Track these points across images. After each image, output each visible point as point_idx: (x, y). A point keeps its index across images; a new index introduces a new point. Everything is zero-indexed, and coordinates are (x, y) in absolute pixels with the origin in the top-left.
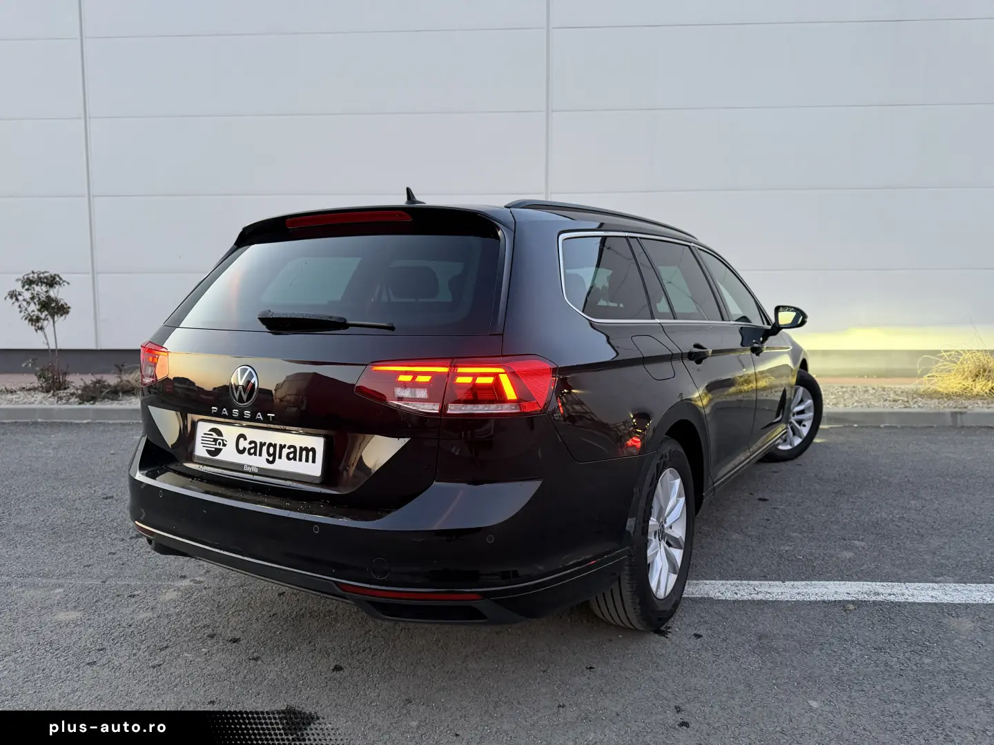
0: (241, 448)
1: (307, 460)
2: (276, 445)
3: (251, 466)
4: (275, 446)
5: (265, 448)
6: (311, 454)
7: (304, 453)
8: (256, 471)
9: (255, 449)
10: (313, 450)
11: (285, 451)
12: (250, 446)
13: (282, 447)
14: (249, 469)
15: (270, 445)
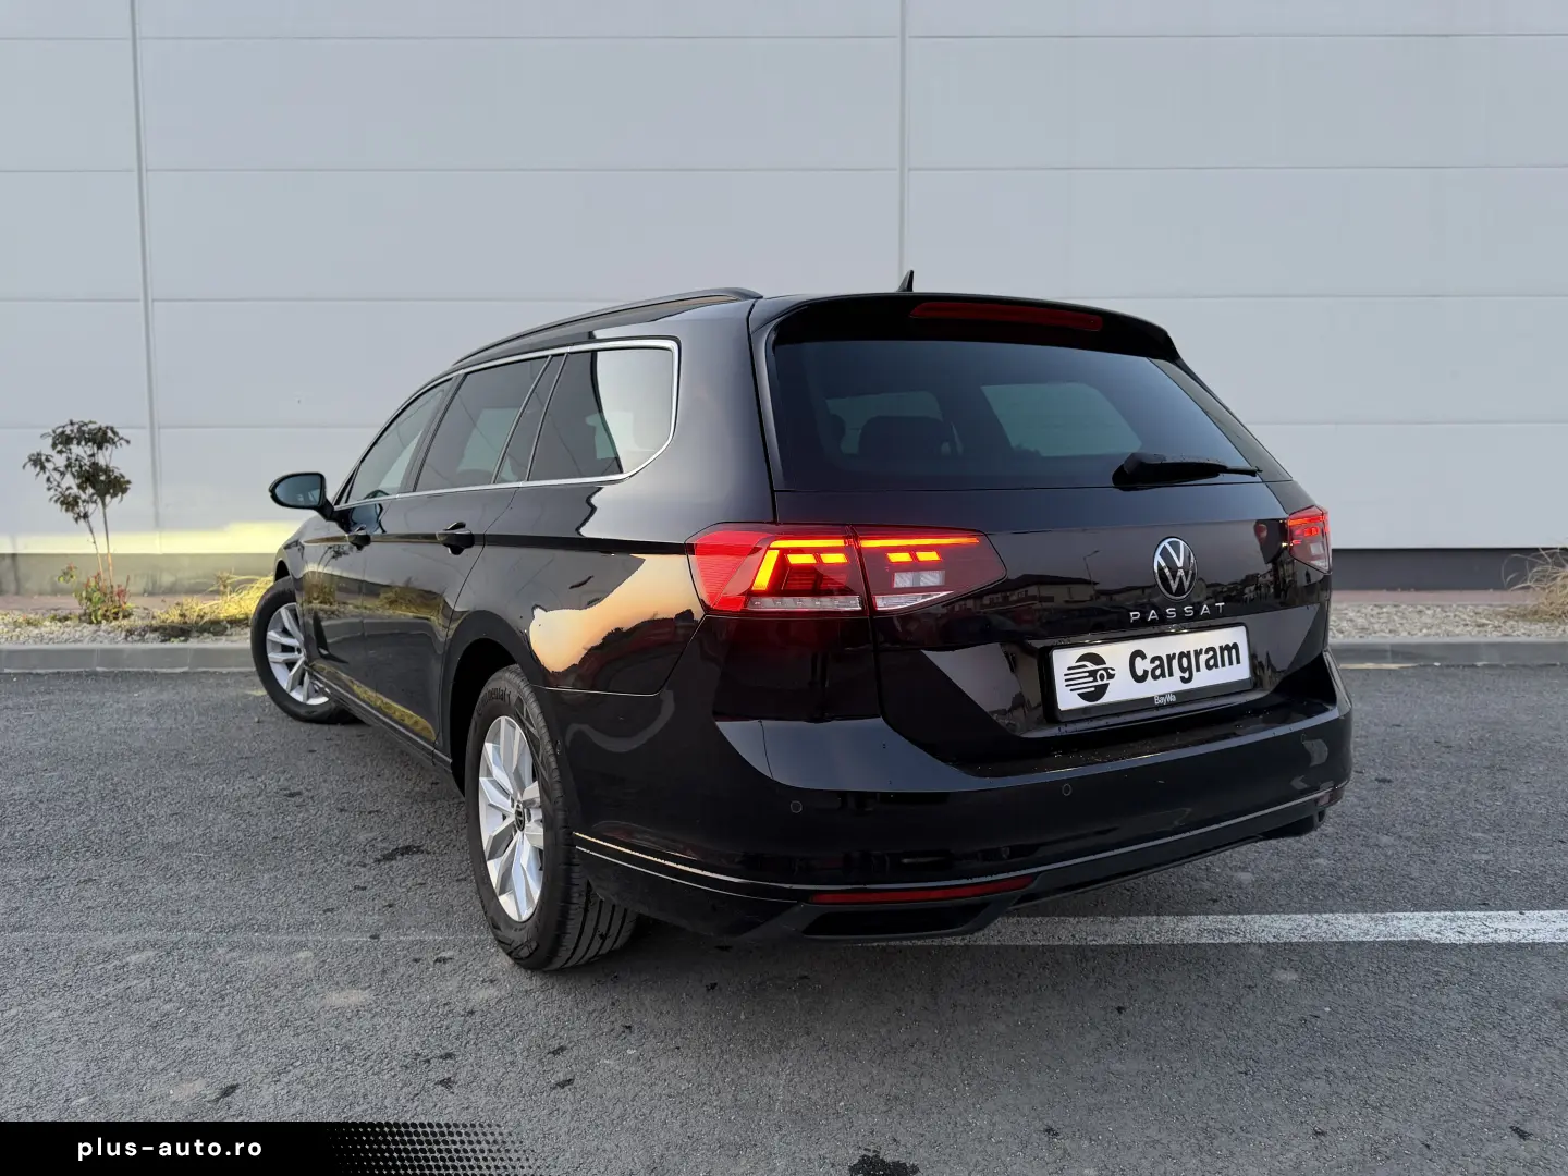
0: (1140, 672)
1: (1231, 663)
2: (1189, 652)
3: (1164, 696)
4: (1188, 655)
5: (1175, 663)
6: (1234, 651)
7: (1226, 653)
8: (1172, 699)
9: (1162, 667)
10: (1235, 646)
11: (1203, 658)
12: (1154, 665)
13: (1198, 653)
14: (1162, 701)
15: (1182, 655)
